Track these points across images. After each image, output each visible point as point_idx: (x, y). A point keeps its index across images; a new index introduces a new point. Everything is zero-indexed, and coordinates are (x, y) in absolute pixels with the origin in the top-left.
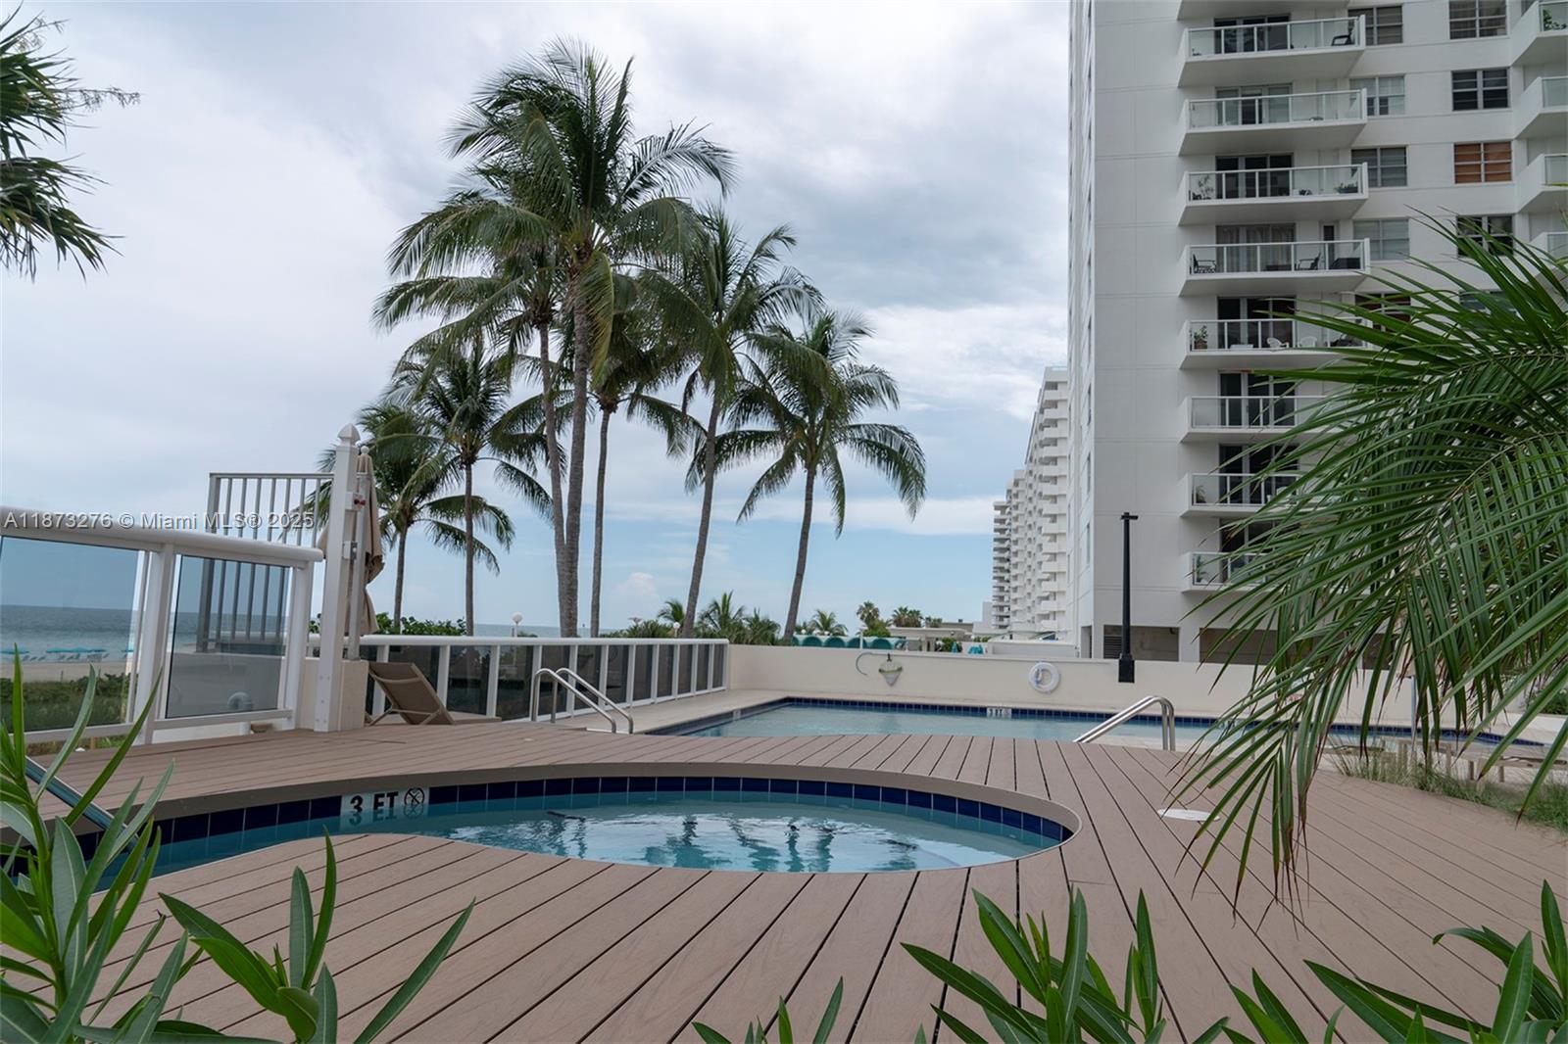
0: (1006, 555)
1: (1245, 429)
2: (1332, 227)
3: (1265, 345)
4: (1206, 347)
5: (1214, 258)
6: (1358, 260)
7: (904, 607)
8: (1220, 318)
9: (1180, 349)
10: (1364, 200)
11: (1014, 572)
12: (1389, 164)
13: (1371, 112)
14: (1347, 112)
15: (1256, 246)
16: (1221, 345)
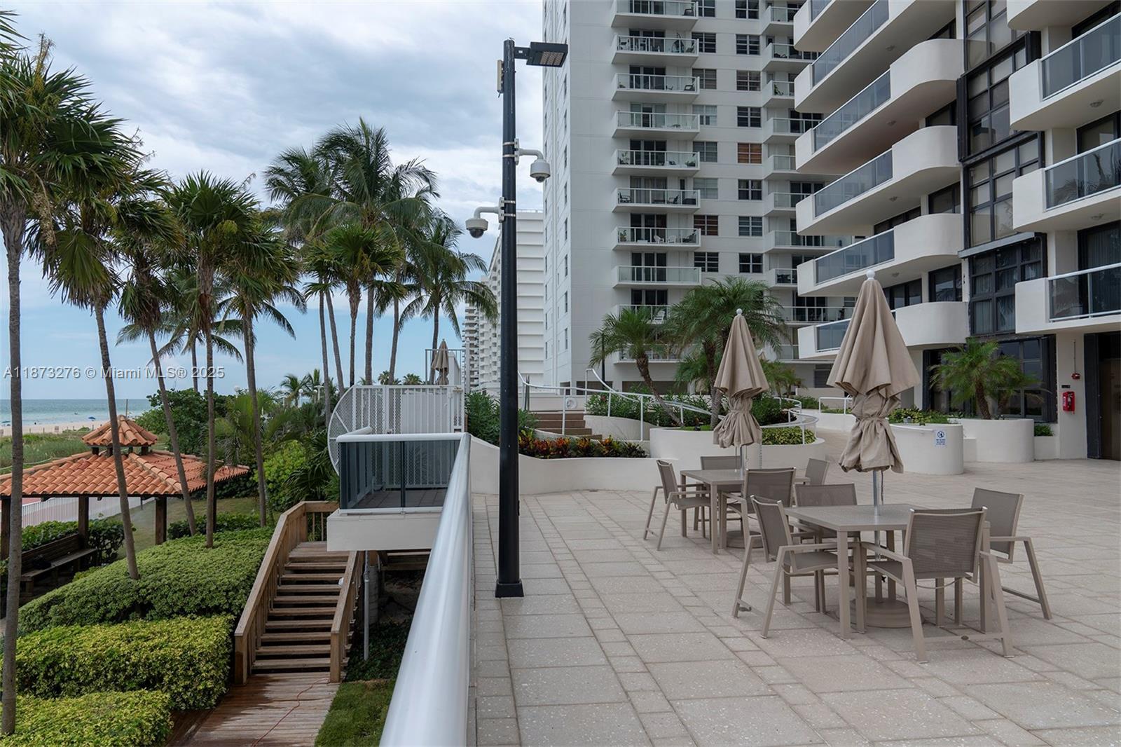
0: (475, 335)
1: (643, 283)
2: (684, 180)
3: (653, 241)
4: (625, 241)
5: (629, 195)
6: (695, 200)
7: (411, 374)
8: (632, 226)
9: (614, 241)
10: (698, 171)
11: (481, 347)
12: (708, 150)
13: (702, 123)
14: (690, 125)
15: (649, 191)
16: (632, 240)
